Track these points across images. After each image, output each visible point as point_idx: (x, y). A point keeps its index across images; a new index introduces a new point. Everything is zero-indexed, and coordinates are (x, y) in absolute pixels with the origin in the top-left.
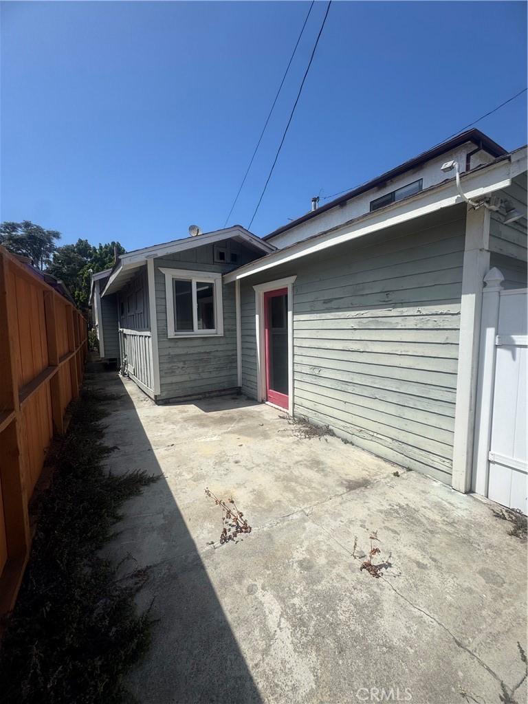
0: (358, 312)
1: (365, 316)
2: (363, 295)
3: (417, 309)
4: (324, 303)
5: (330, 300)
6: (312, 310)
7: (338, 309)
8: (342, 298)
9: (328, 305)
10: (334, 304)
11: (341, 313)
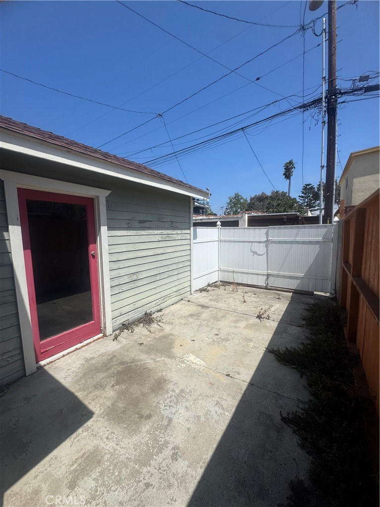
0: (161, 231)
1: (164, 233)
2: (162, 222)
3: (181, 231)
4: (139, 222)
5: (144, 222)
6: (129, 227)
7: (150, 228)
8: (152, 221)
9: (143, 225)
10: (147, 224)
11: (151, 231)
